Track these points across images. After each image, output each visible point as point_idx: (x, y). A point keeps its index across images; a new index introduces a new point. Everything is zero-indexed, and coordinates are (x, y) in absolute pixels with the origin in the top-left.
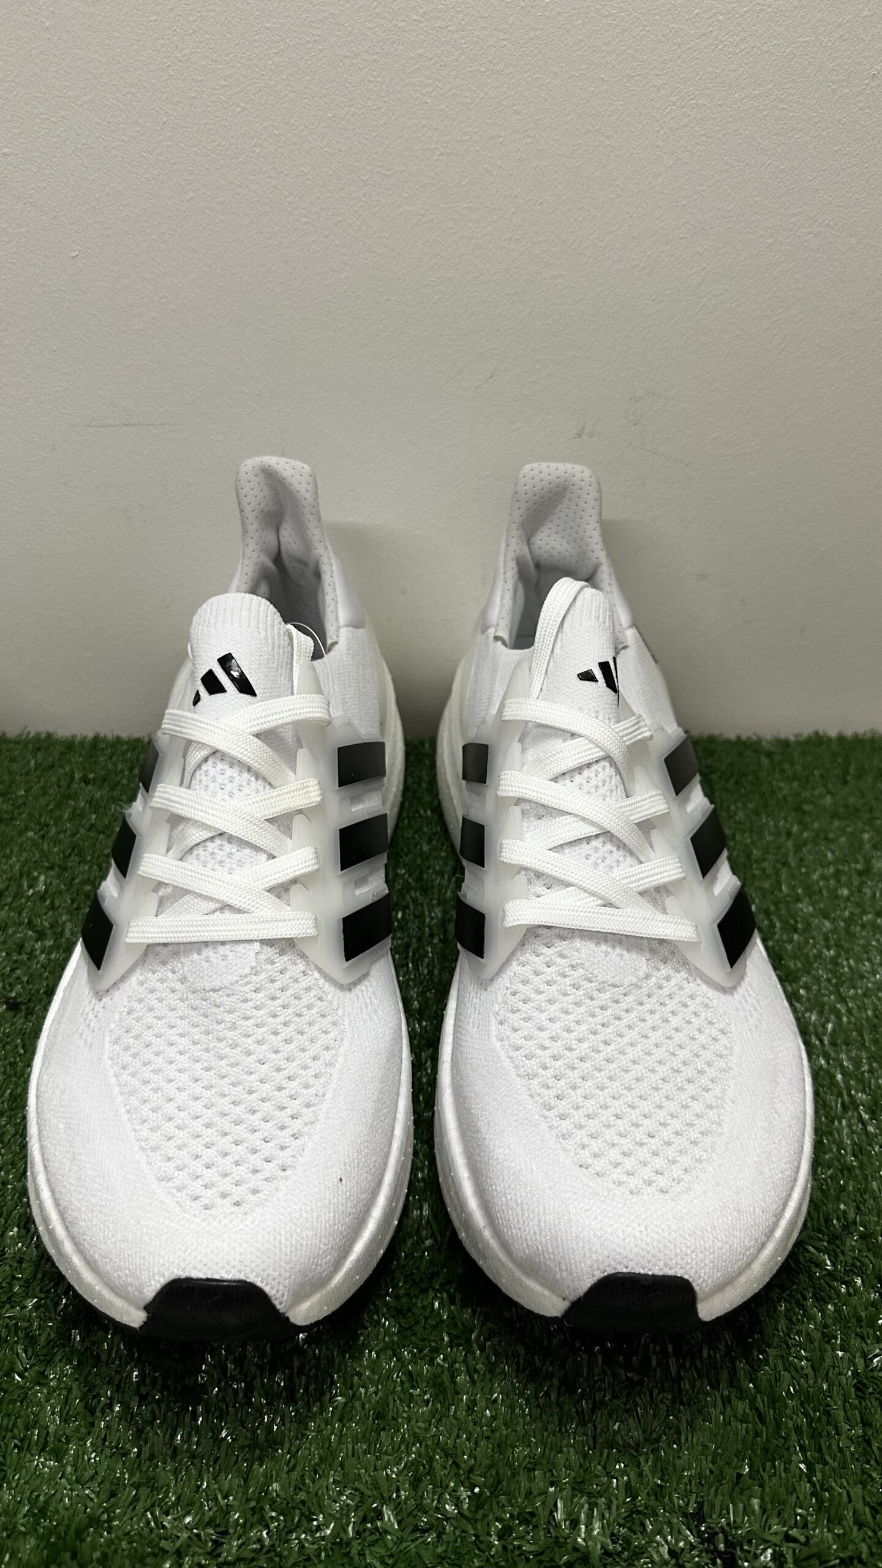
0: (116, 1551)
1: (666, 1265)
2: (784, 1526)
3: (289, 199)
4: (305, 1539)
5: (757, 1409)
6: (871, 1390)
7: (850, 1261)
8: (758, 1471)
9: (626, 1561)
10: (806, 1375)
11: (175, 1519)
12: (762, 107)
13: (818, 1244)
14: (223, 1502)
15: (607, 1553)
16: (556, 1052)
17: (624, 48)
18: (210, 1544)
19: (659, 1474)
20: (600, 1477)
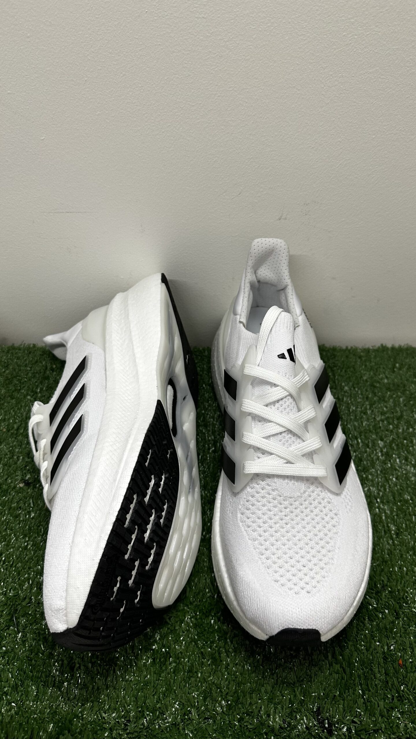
0: (85, 729)
1: (309, 625)
2: (352, 717)
3: (146, 115)
4: (161, 723)
5: (343, 668)
6: (389, 660)
7: (384, 603)
8: (342, 694)
9: (289, 731)
10: (364, 653)
11: (108, 715)
12: (373, 78)
13: (371, 595)
15: (281, 728)
16: (265, 529)
17: (308, 50)
18: (123, 725)
19: (303, 695)
20: (279, 696)
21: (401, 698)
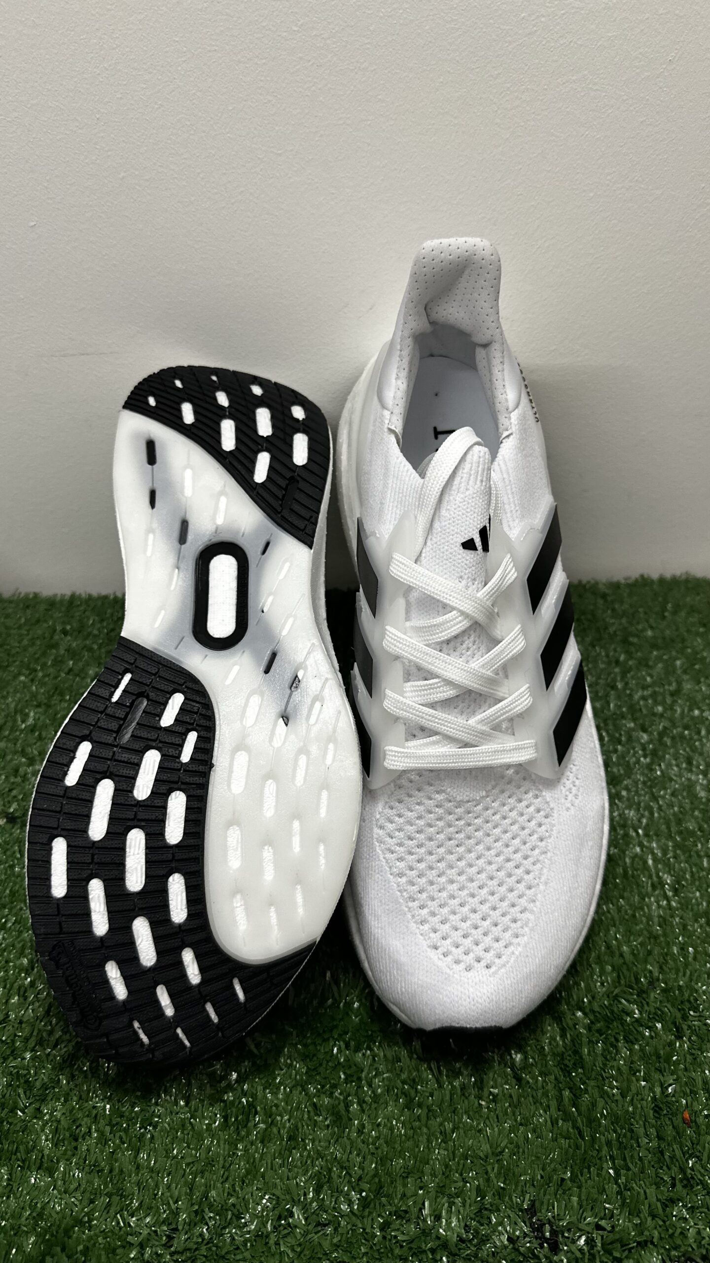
0: (94, 1244)
2: (595, 1218)
4: (236, 1233)
5: (578, 1128)
6: (665, 1112)
7: (653, 1010)
8: (577, 1176)
9: (475, 1246)
10: (616, 1100)
11: (138, 1220)
13: (629, 997)
14: (173, 1207)
15: (462, 1240)
18: (164, 1238)
19: (503, 1179)
20: (457, 1182)
21: (689, 1183)
